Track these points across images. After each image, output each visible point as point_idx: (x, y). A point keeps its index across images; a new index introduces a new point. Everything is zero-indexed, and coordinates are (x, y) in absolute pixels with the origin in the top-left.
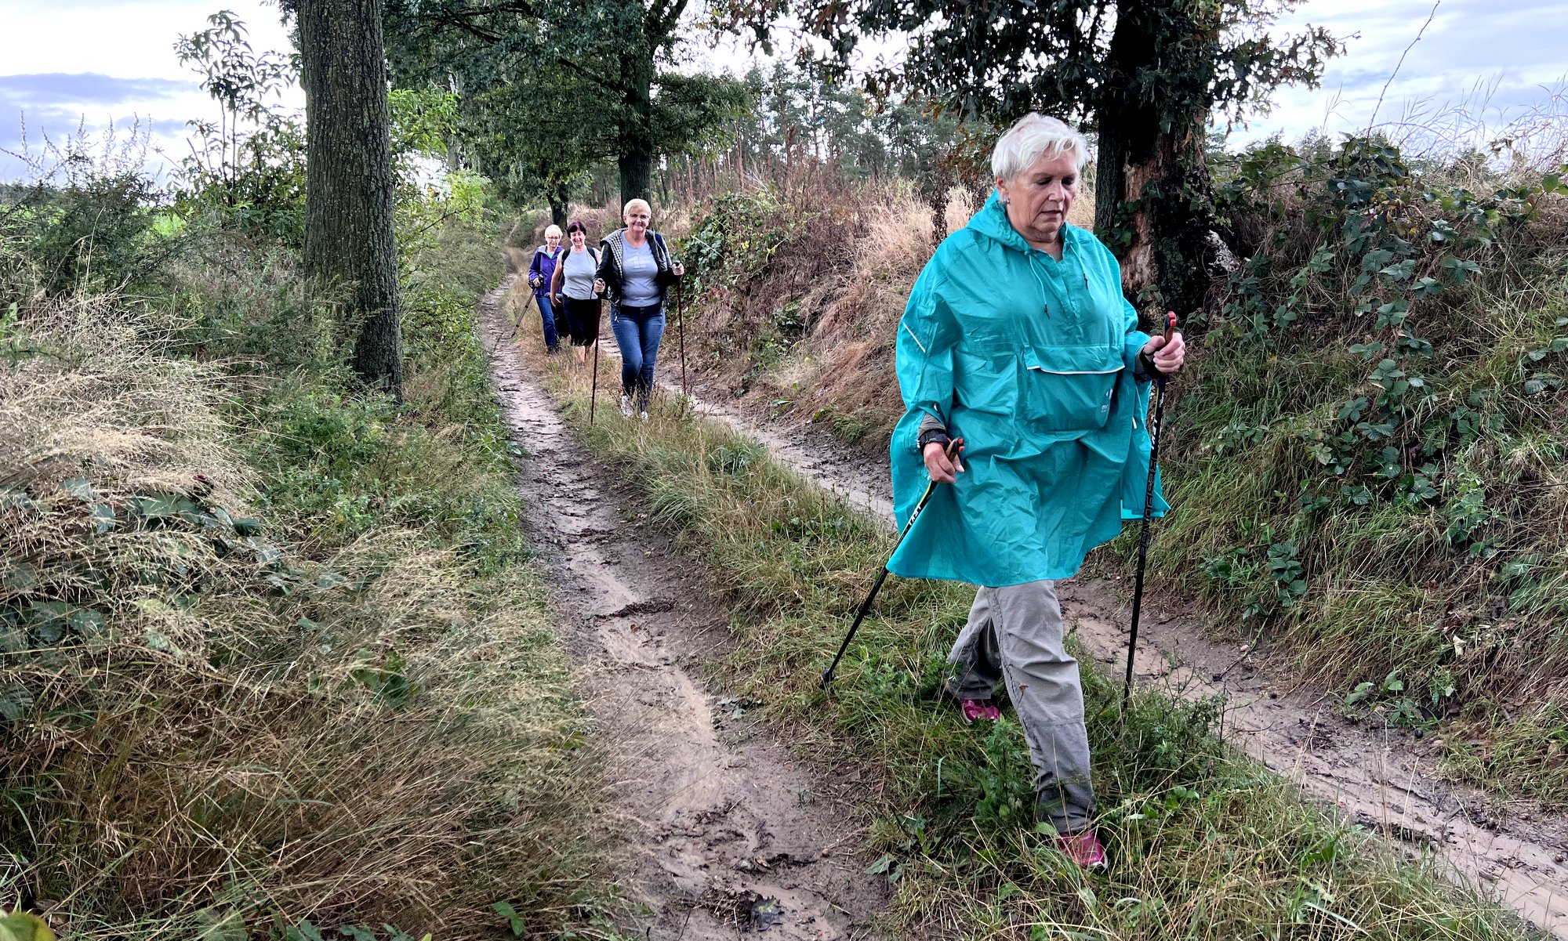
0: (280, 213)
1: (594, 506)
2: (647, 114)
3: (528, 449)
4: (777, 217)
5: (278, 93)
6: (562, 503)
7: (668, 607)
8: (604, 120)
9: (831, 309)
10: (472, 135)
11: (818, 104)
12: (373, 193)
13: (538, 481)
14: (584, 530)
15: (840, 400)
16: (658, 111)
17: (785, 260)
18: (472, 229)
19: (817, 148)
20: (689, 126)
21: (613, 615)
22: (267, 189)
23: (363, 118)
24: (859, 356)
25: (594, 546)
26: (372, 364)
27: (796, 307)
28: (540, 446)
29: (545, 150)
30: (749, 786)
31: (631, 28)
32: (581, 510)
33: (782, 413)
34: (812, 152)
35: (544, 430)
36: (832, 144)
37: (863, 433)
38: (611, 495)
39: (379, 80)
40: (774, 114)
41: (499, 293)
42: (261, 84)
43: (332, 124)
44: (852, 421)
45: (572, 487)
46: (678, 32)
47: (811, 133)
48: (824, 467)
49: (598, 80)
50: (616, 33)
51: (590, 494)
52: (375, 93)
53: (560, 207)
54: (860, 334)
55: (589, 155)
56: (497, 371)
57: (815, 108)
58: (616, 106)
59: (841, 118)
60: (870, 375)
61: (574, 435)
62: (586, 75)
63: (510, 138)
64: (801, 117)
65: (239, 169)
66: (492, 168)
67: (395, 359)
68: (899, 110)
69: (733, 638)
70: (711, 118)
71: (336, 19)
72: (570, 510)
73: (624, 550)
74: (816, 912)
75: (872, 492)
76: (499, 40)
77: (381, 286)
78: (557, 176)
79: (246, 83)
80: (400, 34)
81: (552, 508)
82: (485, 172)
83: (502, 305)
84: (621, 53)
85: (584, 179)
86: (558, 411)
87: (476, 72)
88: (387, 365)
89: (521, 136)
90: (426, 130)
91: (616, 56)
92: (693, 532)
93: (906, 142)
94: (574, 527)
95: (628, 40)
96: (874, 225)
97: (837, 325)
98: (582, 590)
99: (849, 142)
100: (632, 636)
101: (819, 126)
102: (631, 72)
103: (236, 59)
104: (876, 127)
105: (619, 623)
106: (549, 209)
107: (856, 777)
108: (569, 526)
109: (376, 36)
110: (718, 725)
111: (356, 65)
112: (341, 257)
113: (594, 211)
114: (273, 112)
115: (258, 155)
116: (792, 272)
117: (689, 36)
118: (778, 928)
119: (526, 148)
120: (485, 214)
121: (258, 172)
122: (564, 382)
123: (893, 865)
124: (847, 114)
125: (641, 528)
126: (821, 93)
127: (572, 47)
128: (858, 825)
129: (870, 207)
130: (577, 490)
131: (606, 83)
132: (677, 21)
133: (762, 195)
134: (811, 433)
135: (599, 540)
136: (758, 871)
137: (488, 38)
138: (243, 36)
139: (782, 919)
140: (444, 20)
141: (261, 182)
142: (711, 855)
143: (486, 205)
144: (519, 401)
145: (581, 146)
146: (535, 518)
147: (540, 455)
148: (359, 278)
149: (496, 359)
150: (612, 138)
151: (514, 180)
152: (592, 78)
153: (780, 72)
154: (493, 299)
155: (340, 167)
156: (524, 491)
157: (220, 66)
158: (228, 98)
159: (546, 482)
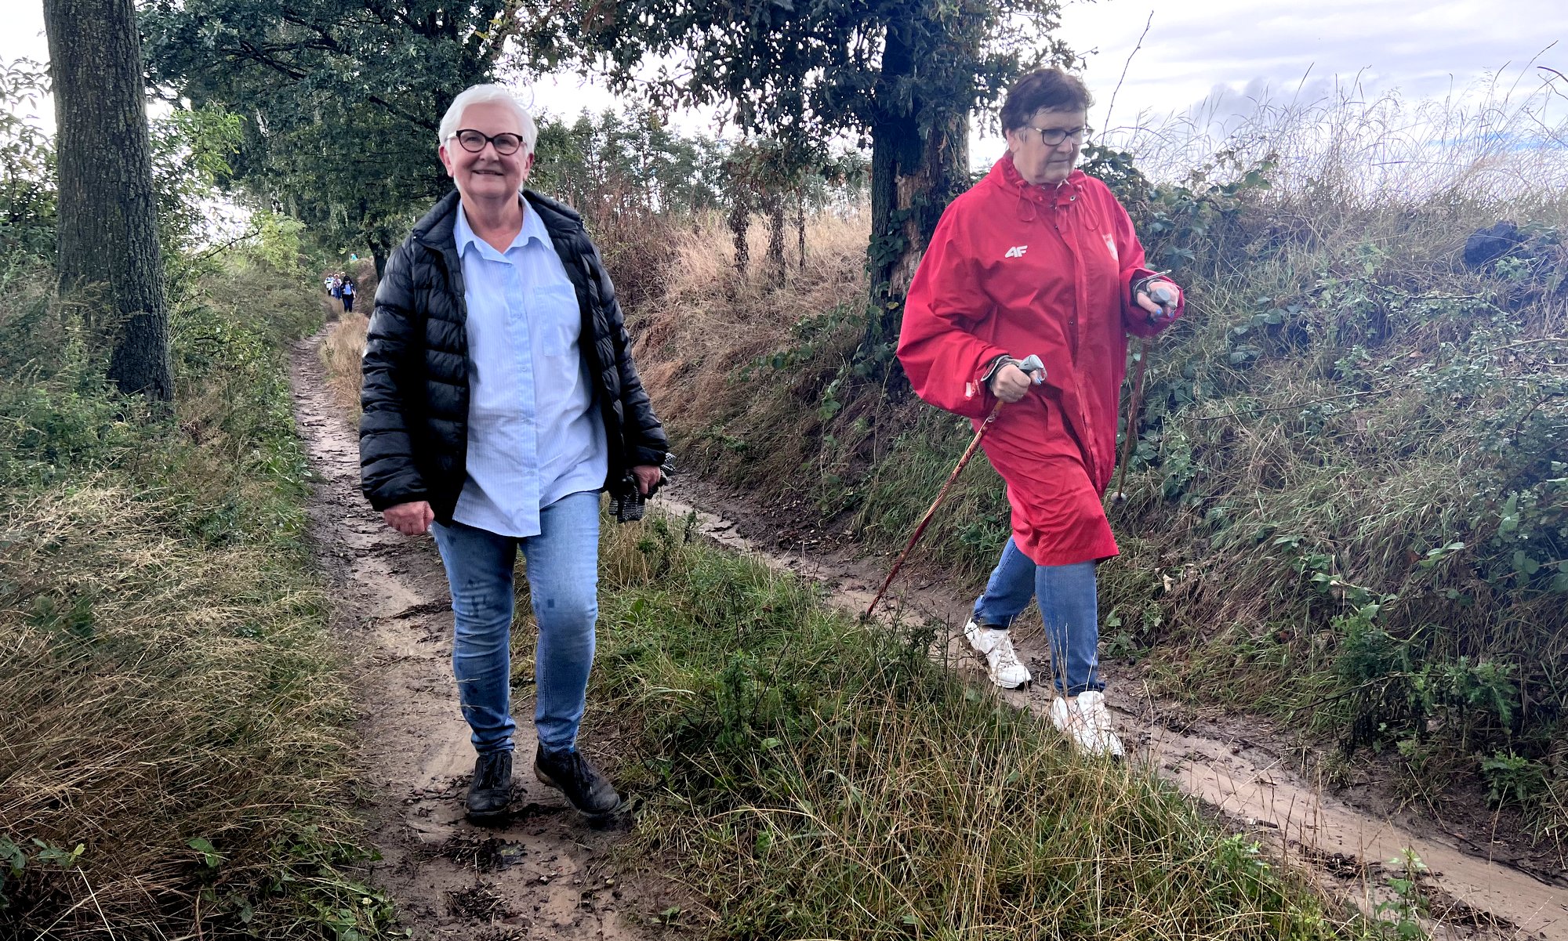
6: (354, 522)
8: (420, 160)
9: (645, 335)
10: (279, 175)
11: (649, 154)
12: (132, 200)
14: (375, 545)
18: (286, 274)
21: (394, 617)
23: (118, 121)
24: (668, 373)
25: (383, 559)
28: (338, 473)
29: (359, 190)
31: (443, 65)
32: (373, 527)
34: (645, 202)
35: (344, 459)
36: (664, 194)
39: (135, 83)
40: (605, 163)
41: (316, 339)
43: (83, 127)
46: (496, 73)
47: (643, 184)
49: (413, 119)
50: (429, 69)
52: (131, 96)
53: (383, 254)
54: (669, 355)
55: (406, 199)
56: (302, 409)
57: (645, 157)
59: (672, 168)
62: (398, 112)
63: (320, 178)
64: (633, 167)
66: (310, 214)
67: (165, 376)
71: (85, 17)
72: (362, 529)
73: (414, 560)
74: (559, 852)
76: (303, 77)
77: (145, 298)
78: (374, 218)
81: (343, 527)
82: (299, 216)
83: (317, 349)
84: (434, 92)
88: (155, 380)
89: (333, 175)
90: (206, 150)
91: (428, 92)
94: (365, 543)
95: (441, 77)
96: (681, 250)
97: (649, 349)
98: (364, 596)
100: (412, 634)
101: (652, 176)
104: (707, 178)
105: (399, 624)
106: (372, 256)
108: (359, 543)
117: (507, 77)
119: (338, 188)
120: (300, 260)
124: (678, 164)
126: (651, 143)
127: (383, 84)
131: (420, 121)
132: (494, 62)
135: (388, 553)
137: (295, 76)
140: (242, 56)
143: (301, 250)
144: (323, 434)
145: (398, 186)
146: (323, 536)
147: (337, 480)
148: (120, 289)
149: (305, 398)
150: (428, 178)
151: (334, 228)
152: (405, 116)
153: (609, 120)
154: (308, 345)
155: (94, 173)
156: (315, 512)
159: (339, 503)
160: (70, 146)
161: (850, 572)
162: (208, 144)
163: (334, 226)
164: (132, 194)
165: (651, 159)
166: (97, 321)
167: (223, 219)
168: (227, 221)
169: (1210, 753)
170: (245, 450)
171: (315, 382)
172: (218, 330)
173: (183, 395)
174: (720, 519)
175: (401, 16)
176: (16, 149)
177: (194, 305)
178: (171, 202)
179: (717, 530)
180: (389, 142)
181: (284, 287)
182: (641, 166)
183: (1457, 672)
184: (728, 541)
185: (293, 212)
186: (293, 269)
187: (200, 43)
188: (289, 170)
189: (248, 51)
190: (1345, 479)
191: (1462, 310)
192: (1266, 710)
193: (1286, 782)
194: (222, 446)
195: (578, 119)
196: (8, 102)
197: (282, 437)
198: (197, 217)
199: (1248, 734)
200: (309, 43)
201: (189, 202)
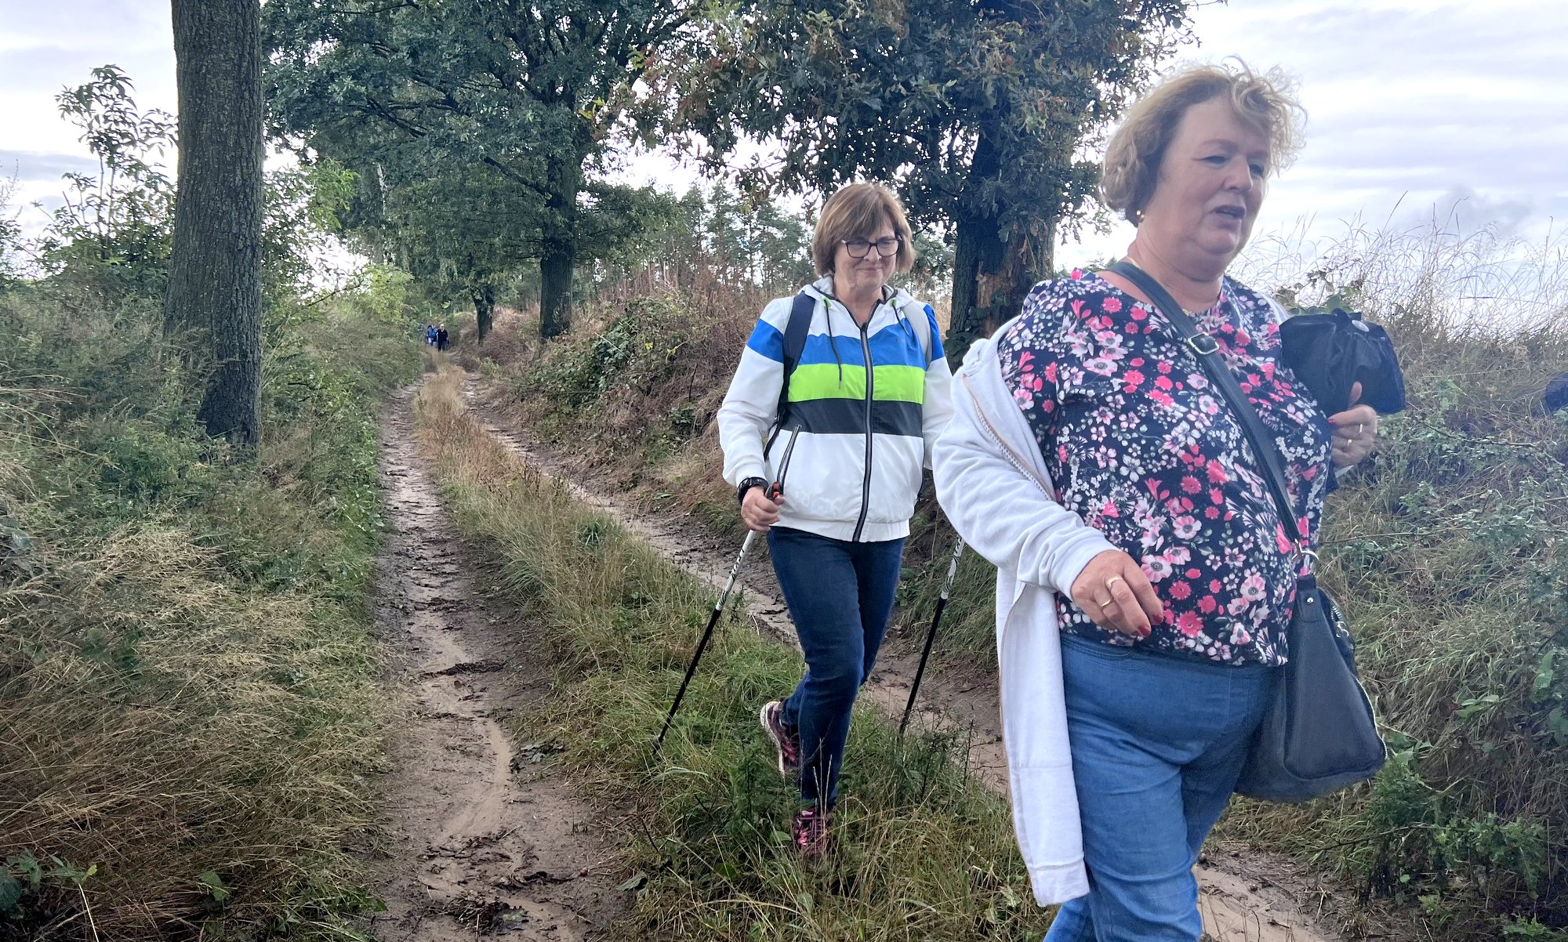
1: (450, 579)
2: (572, 218)
3: (398, 526)
4: (683, 322)
5: (161, 152)
6: (419, 574)
7: (498, 668)
8: (527, 221)
11: (756, 228)
12: (240, 250)
13: (399, 554)
14: (434, 599)
15: (717, 494)
16: (586, 218)
17: (685, 362)
18: (389, 323)
19: (752, 271)
20: (613, 233)
21: (441, 673)
25: (440, 613)
27: (692, 407)
28: (411, 524)
30: (528, 818)
31: (557, 132)
32: (436, 581)
34: (747, 275)
35: (420, 511)
36: (767, 268)
38: (470, 570)
40: (711, 235)
41: (412, 389)
42: (143, 142)
43: (202, 179)
44: (726, 512)
45: (432, 561)
47: (748, 256)
48: (691, 553)
49: (526, 183)
50: (544, 135)
51: (448, 568)
52: (251, 153)
53: (486, 309)
55: (513, 258)
56: (388, 457)
57: (752, 231)
58: (540, 208)
59: (778, 243)
61: (449, 517)
62: (511, 175)
64: (739, 240)
65: (114, 226)
66: (418, 266)
67: (253, 419)
69: (553, 695)
70: (634, 226)
72: (425, 581)
73: (470, 617)
74: (560, 922)
76: (424, 135)
77: (241, 344)
78: (479, 274)
79: (127, 140)
81: (406, 578)
82: (411, 269)
83: (411, 398)
84: (547, 156)
86: (439, 495)
87: (398, 165)
88: (242, 422)
91: (542, 158)
92: (538, 601)
94: (425, 596)
95: (554, 143)
98: (415, 649)
99: (785, 268)
100: (455, 691)
101: (756, 250)
102: (558, 176)
103: (118, 114)
105: (444, 680)
106: (474, 310)
107: (633, 811)
108: (420, 595)
110: (515, 767)
111: (231, 124)
112: (202, 312)
113: (518, 314)
114: (153, 169)
116: (692, 374)
117: (621, 147)
118: (518, 933)
120: (406, 310)
121: (135, 230)
123: (644, 881)
124: (784, 240)
125: (491, 598)
126: (759, 218)
127: (499, 146)
130: (437, 564)
131: (531, 185)
132: (608, 131)
134: (688, 524)
135: (446, 608)
136: (515, 887)
137: (412, 132)
138: (128, 91)
139: (524, 926)
140: (369, 111)
142: (472, 873)
143: (407, 301)
144: (403, 484)
145: (504, 246)
146: (385, 586)
147: (409, 532)
148: (219, 334)
149: (391, 447)
150: (535, 240)
151: (442, 281)
152: (517, 178)
153: (719, 195)
154: (404, 394)
155: (207, 223)
156: (382, 561)
157: (102, 119)
158: (108, 154)
159: (407, 556)
160: (188, 197)
161: (894, 668)
162: (322, 199)
163: (443, 278)
164: (241, 246)
165: (757, 233)
166: (196, 363)
167: (328, 270)
168: (331, 272)
169: (1227, 889)
170: (321, 497)
171: (404, 431)
172: (311, 377)
173: (268, 438)
174: (774, 601)
175: (523, 82)
176: (141, 193)
177: (293, 350)
178: (282, 251)
179: (769, 612)
180: (500, 202)
181: (386, 336)
182: (747, 239)
183: (1482, 828)
184: (777, 625)
185: (405, 263)
186: (397, 318)
187: (329, 98)
188: (400, 222)
189: (373, 108)
190: (1396, 618)
191: (1520, 457)
192: (1291, 849)
193: (1300, 926)
194: (298, 490)
195: (689, 189)
196: (138, 148)
197: (361, 485)
198: (304, 267)
199: (1270, 872)
200: (432, 103)
201: (298, 253)
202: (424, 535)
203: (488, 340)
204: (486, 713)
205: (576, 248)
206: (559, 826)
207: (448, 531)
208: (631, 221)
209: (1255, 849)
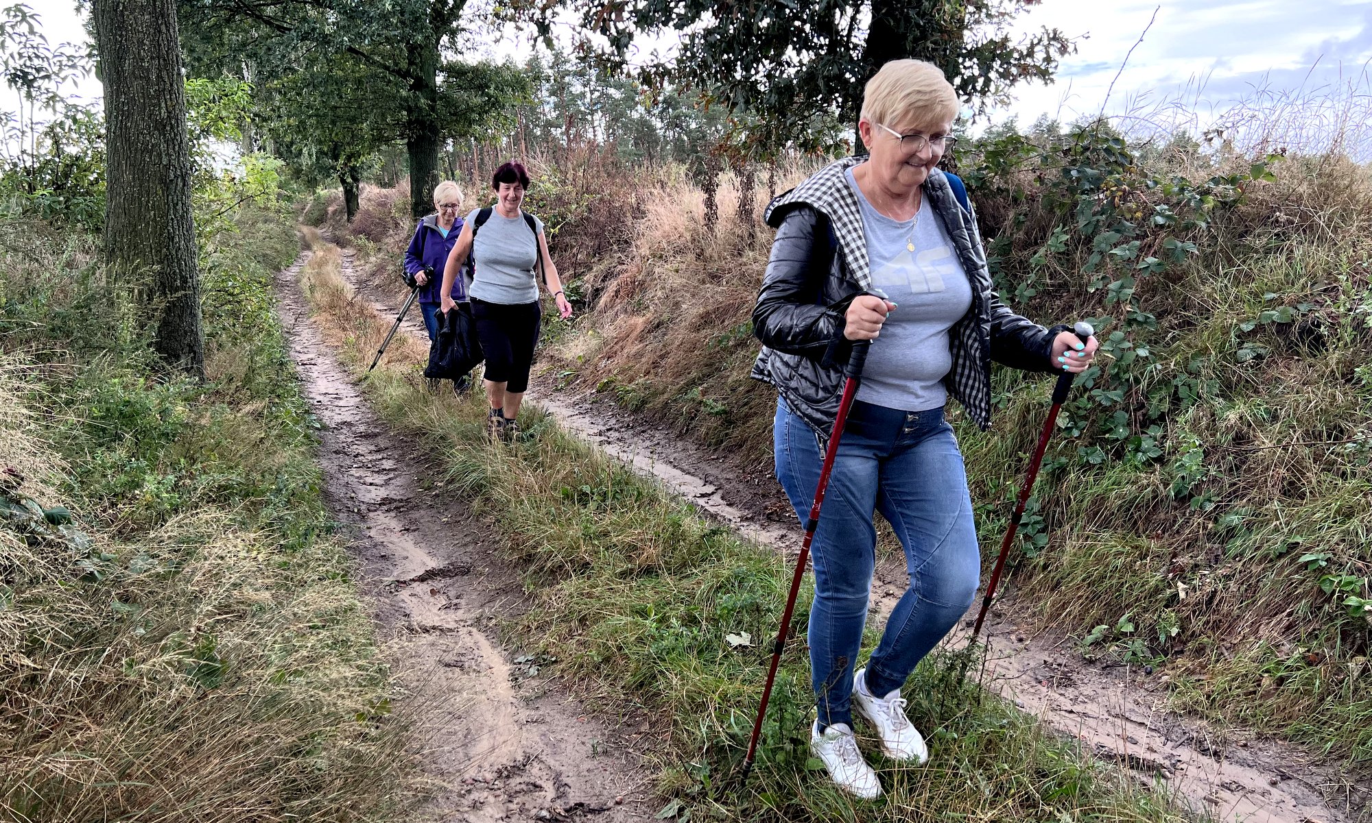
0: (81, 200)
1: (391, 475)
2: (434, 100)
3: (326, 421)
4: (559, 198)
5: (75, 83)
6: (361, 473)
7: (465, 571)
8: (393, 105)
9: (612, 285)
10: (265, 120)
11: (595, 90)
12: (172, 181)
13: (337, 452)
14: (383, 499)
15: (622, 371)
16: (444, 97)
17: (567, 239)
18: (267, 209)
19: (594, 131)
20: (474, 111)
21: (413, 580)
22: (66, 176)
23: (160, 108)
24: (639, 330)
25: (393, 514)
26: (175, 345)
27: (579, 283)
28: (338, 419)
29: (337, 134)
30: (546, 741)
32: (379, 479)
33: (568, 384)
34: (590, 135)
35: (341, 403)
36: (608, 127)
37: (644, 402)
38: (408, 465)
39: (175, 73)
40: (553, 99)
41: (294, 270)
42: (57, 75)
43: (129, 115)
44: (634, 390)
45: (370, 458)
46: (462, 23)
47: (589, 117)
48: (608, 434)
49: (387, 68)
50: (403, 23)
51: (388, 464)
52: (171, 85)
53: (352, 187)
54: (639, 308)
55: (379, 139)
56: (294, 346)
57: (592, 94)
58: (404, 93)
59: (616, 103)
60: (649, 348)
61: (371, 408)
62: (374, 62)
63: (302, 122)
64: (579, 102)
65: (37, 157)
66: (284, 151)
67: (197, 340)
68: (670, 96)
69: (527, 600)
70: (495, 104)
71: (131, 13)
72: (369, 480)
73: (422, 517)
75: (655, 457)
76: (290, 30)
78: (349, 158)
79: (42, 74)
80: (193, 23)
81: (352, 479)
82: (279, 154)
83: (298, 281)
84: (408, 43)
85: (375, 160)
86: (355, 384)
87: (268, 61)
88: (189, 345)
89: (313, 121)
90: (221, 118)
91: (403, 45)
92: (487, 499)
93: (677, 126)
94: (374, 497)
95: (415, 30)
96: (650, 206)
97: (618, 301)
98: (382, 556)
99: (625, 126)
100: (432, 600)
101: (596, 111)
102: (417, 61)
103: (31, 50)
104: (649, 112)
105: (419, 588)
106: (341, 189)
107: (645, 727)
108: (368, 495)
109: (171, 31)
110: (516, 683)
111: (152, 58)
112: (142, 243)
113: (384, 191)
114: (71, 101)
115: (56, 143)
116: (574, 250)
117: (472, 26)
119: (318, 132)
120: (279, 195)
121: (57, 160)
122: (359, 356)
123: (681, 810)
124: (622, 99)
125: (437, 496)
126: (597, 80)
127: (361, 36)
128: (648, 772)
129: (646, 190)
130: (375, 461)
131: (393, 71)
132: (461, 12)
133: (545, 178)
134: (596, 402)
135: (397, 508)
137: (279, 28)
138: (37, 28)
140: (235, 11)
141: (61, 169)
142: (512, 806)
143: (280, 186)
144: (316, 374)
145: (372, 130)
146: (337, 489)
147: (339, 428)
149: (294, 335)
150: (400, 123)
152: (381, 66)
153: (558, 61)
154: (289, 276)
155: (139, 156)
156: (324, 462)
157: (17, 57)
158: (25, 88)
159: (345, 453)
160: (118, 132)
162: (224, 114)
163: (305, 161)
164: (172, 177)
165: (597, 94)
169: (1249, 785)
171: (301, 317)
179: (703, 496)
181: (266, 221)
182: (587, 100)
184: (713, 508)
185: (272, 150)
186: (273, 204)
188: (274, 116)
189: (240, 7)
192: (1300, 737)
195: (528, 58)
196: (53, 81)
199: (1284, 763)
202: (353, 429)
203: (357, 217)
204: (469, 623)
205: (439, 127)
206: (577, 748)
207: (375, 423)
208: (490, 99)
209: (1260, 737)
